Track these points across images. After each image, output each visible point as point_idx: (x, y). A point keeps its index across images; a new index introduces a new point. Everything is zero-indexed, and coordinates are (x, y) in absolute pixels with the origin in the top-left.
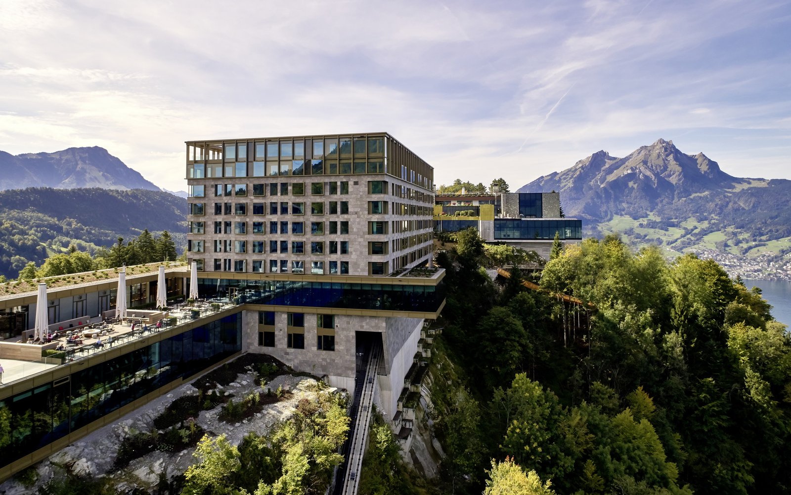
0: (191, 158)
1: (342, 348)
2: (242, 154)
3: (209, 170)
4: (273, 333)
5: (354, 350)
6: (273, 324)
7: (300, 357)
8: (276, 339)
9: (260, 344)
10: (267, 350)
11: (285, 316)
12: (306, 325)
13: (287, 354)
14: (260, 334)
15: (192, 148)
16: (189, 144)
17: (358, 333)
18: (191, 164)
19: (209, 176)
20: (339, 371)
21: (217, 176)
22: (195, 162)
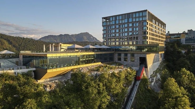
0: (103, 21)
1: (136, 61)
2: (114, 19)
3: (107, 23)
4: (121, 58)
5: (139, 61)
6: (121, 56)
7: (127, 63)
8: (121, 59)
9: (118, 60)
10: (119, 62)
11: (123, 54)
12: (128, 56)
13: (124, 62)
14: (118, 58)
15: (103, 19)
16: (103, 18)
17: (140, 57)
18: (103, 22)
19: (107, 25)
20: (135, 66)
21: (108, 24)
22: (104, 22)
